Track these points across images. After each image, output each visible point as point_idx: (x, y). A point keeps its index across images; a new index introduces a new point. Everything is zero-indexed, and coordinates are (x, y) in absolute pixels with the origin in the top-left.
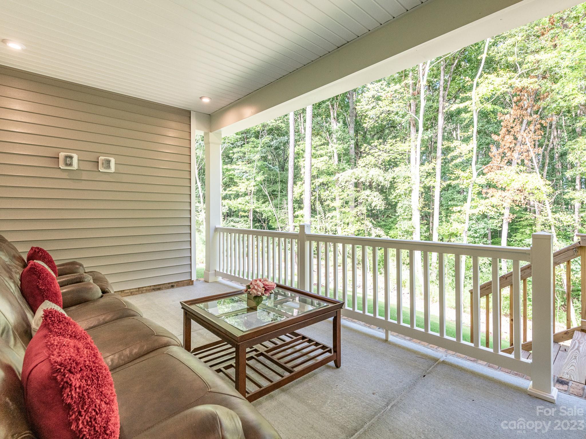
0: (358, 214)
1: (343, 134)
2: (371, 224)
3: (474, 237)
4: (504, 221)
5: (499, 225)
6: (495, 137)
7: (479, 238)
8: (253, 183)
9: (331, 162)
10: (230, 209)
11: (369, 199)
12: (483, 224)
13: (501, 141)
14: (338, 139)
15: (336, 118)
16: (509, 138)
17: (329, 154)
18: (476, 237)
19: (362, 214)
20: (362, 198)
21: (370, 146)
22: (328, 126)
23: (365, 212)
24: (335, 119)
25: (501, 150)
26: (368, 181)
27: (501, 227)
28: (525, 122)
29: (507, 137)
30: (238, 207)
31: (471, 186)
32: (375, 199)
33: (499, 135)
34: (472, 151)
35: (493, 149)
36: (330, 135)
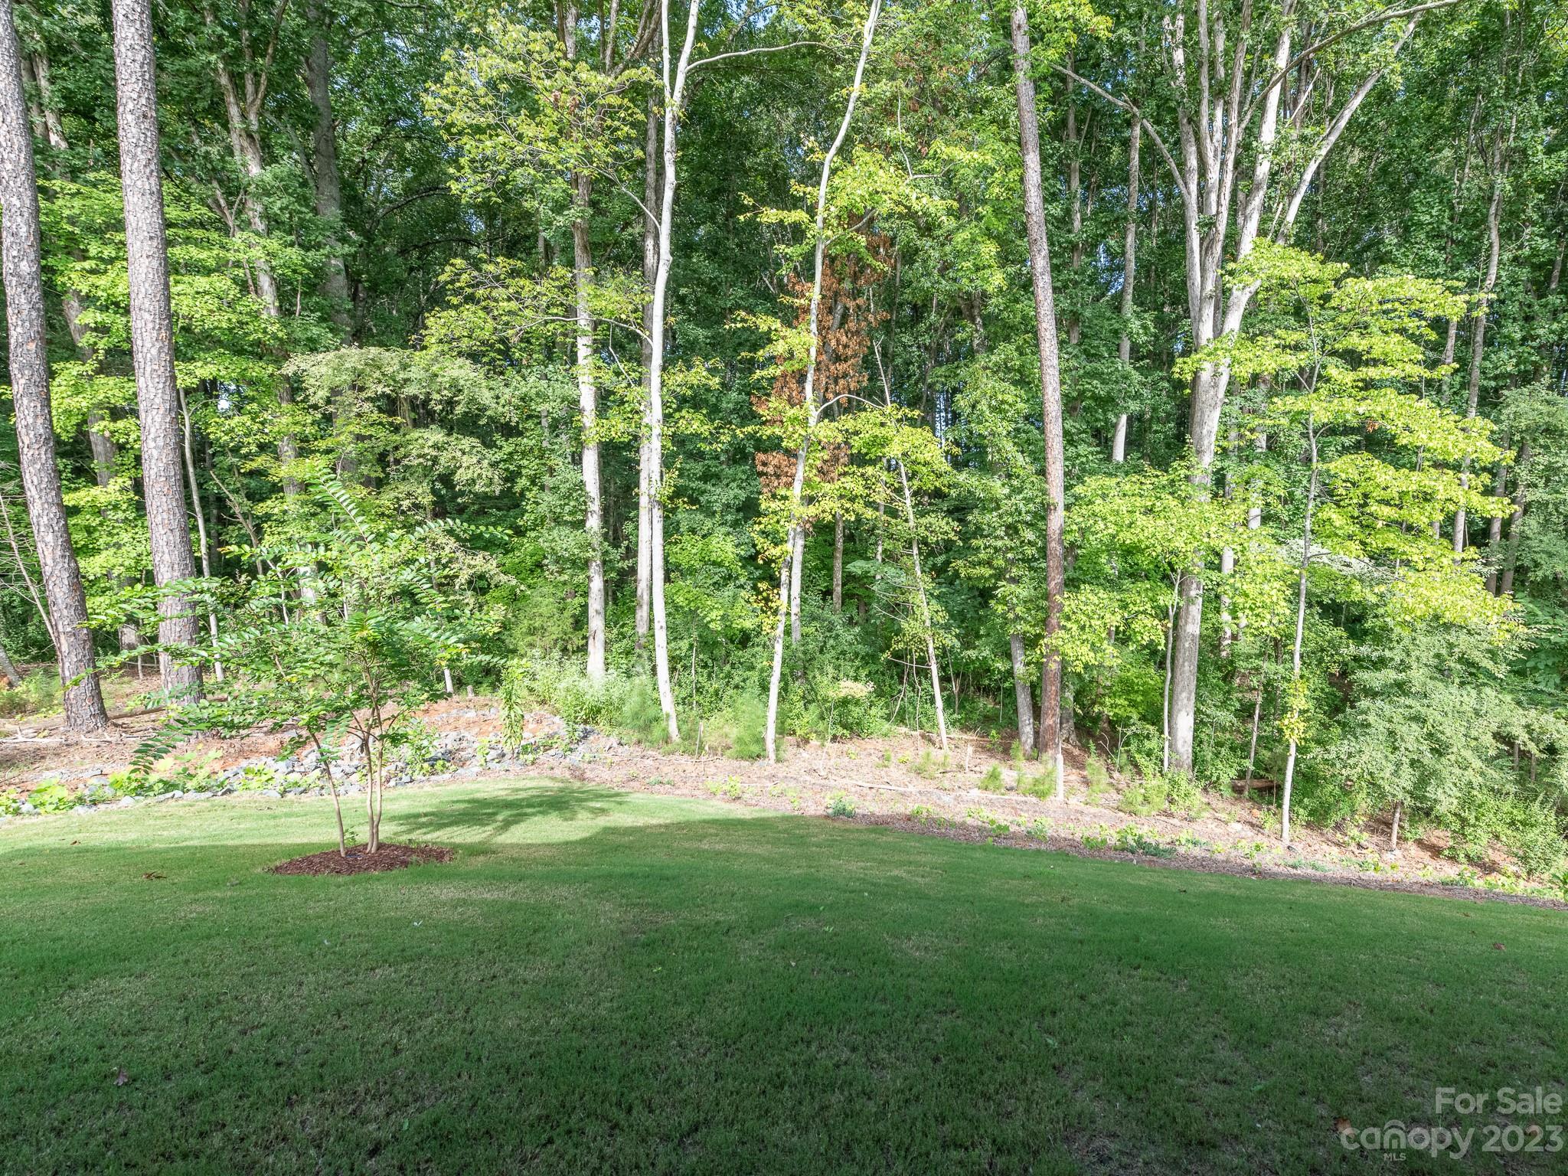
0: (404, 508)
1: (297, 206)
2: (453, 540)
9: (250, 302)
11: (444, 458)
15: (256, 136)
17: (234, 272)
19: (416, 506)
20: (414, 452)
21: (475, 273)
22: (215, 156)
23: (427, 500)
24: (250, 136)
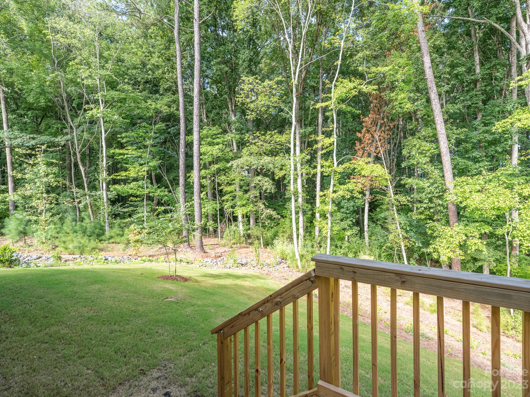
2: (264, 205)
3: (346, 213)
4: (366, 201)
5: (363, 204)
6: (359, 135)
7: (350, 213)
8: (145, 168)
10: (118, 195)
11: (261, 184)
12: (353, 203)
13: (362, 138)
14: (236, 130)
16: (368, 136)
17: (226, 143)
18: (348, 213)
22: (226, 118)
24: (233, 111)
25: (362, 145)
26: (259, 168)
27: (364, 205)
28: (379, 124)
29: (367, 135)
30: (128, 192)
31: (332, 173)
32: (266, 184)
33: (361, 133)
34: (333, 144)
35: (358, 144)
36: (229, 126)
